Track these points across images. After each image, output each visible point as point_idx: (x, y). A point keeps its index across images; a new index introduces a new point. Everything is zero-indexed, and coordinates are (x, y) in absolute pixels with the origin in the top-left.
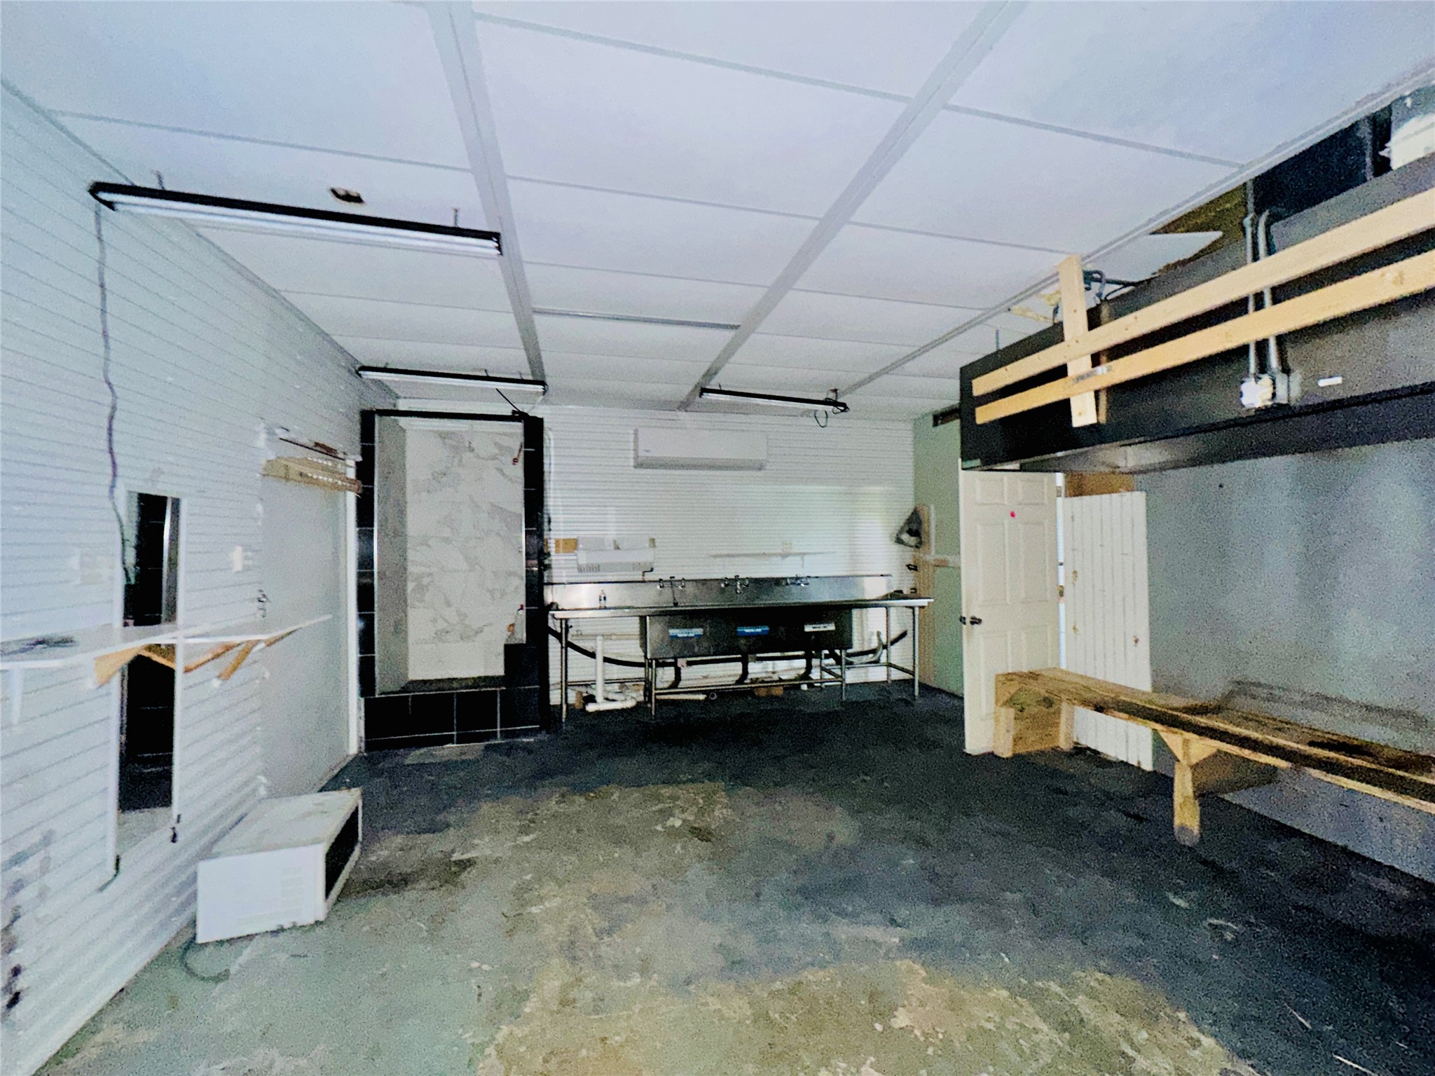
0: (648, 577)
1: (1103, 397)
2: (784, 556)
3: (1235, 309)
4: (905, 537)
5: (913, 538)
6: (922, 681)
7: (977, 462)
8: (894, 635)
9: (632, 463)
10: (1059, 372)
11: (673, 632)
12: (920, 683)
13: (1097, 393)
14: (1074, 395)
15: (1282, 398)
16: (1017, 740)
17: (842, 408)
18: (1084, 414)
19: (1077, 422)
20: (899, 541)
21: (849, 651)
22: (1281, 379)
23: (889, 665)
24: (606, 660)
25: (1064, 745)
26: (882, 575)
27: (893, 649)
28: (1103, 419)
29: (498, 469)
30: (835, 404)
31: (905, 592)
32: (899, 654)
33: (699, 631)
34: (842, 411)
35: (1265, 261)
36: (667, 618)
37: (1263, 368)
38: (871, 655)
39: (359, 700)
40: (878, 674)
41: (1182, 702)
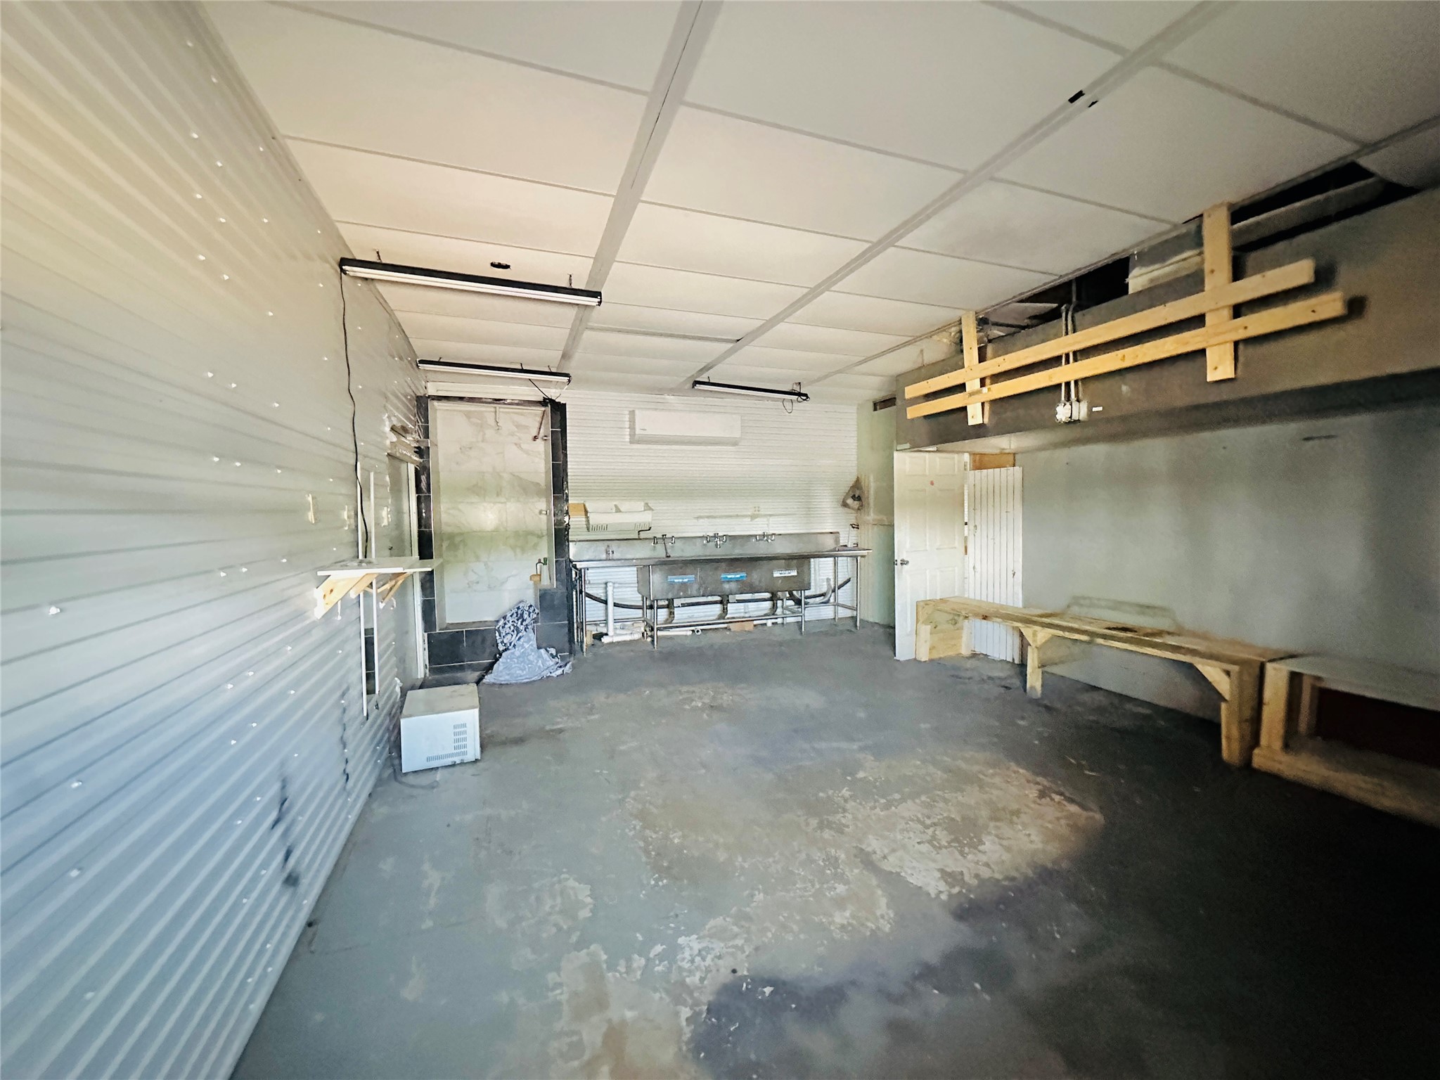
0: (643, 535)
1: (987, 407)
2: (753, 517)
3: (1054, 361)
4: (850, 501)
5: (856, 502)
6: (862, 618)
7: (907, 446)
8: (840, 582)
9: (627, 439)
10: (962, 387)
11: (671, 578)
12: (860, 620)
13: (983, 404)
14: (969, 404)
15: (1075, 417)
16: (932, 648)
17: (805, 398)
18: (975, 416)
19: (971, 422)
20: (845, 505)
21: (808, 593)
22: (1075, 405)
23: (837, 605)
24: (616, 605)
25: (965, 651)
26: (831, 533)
27: (840, 592)
28: (986, 421)
29: (516, 444)
30: (800, 394)
31: (849, 546)
32: (844, 595)
33: (692, 577)
34: (804, 400)
35: (1071, 335)
36: (666, 567)
37: (1068, 398)
38: (822, 597)
39: (423, 635)
40: (827, 612)
41: (1039, 612)
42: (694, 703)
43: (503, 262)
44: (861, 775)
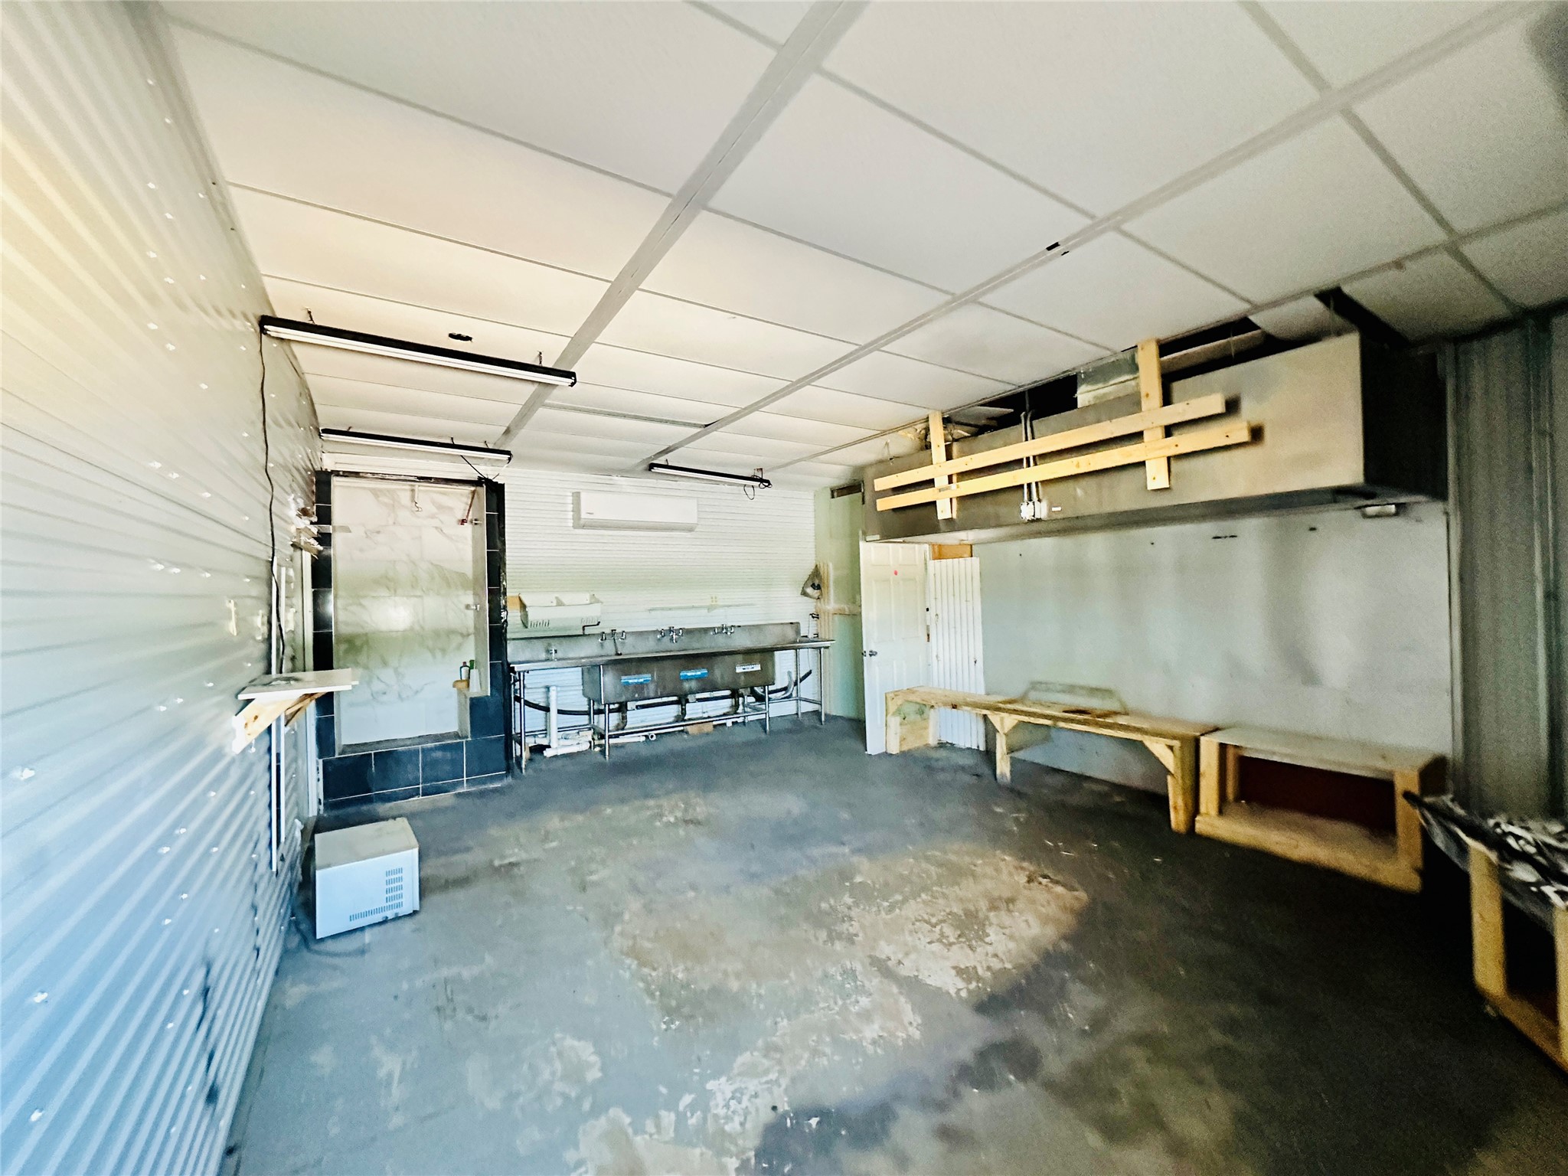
0: (588, 631)
1: (955, 501)
2: (710, 608)
3: (1017, 463)
4: (809, 590)
5: (816, 591)
6: (828, 712)
7: (878, 537)
8: (802, 675)
9: (570, 523)
10: (930, 483)
11: (624, 679)
12: (825, 715)
13: (951, 499)
14: (938, 499)
15: (1037, 516)
16: (903, 740)
17: (767, 484)
18: (944, 512)
19: (941, 516)
20: (804, 594)
21: (771, 688)
22: (1037, 503)
23: (799, 699)
24: (560, 712)
25: (932, 741)
26: (791, 623)
27: (802, 685)
28: (955, 516)
29: (436, 528)
30: (761, 480)
31: (810, 637)
32: (808, 689)
33: (648, 677)
34: (766, 486)
35: (1030, 441)
36: (619, 666)
37: (1030, 499)
38: (784, 692)
39: (317, 763)
40: (788, 708)
41: (1000, 698)
42: (665, 819)
43: (464, 334)
44: (858, 879)
